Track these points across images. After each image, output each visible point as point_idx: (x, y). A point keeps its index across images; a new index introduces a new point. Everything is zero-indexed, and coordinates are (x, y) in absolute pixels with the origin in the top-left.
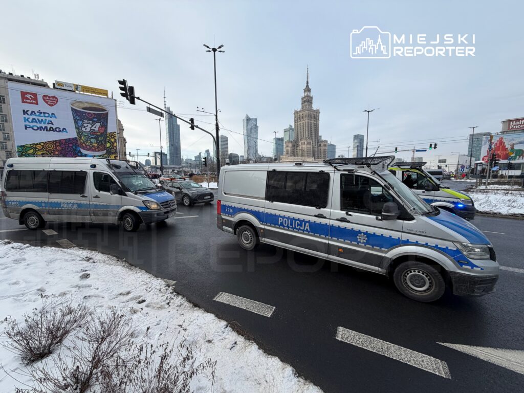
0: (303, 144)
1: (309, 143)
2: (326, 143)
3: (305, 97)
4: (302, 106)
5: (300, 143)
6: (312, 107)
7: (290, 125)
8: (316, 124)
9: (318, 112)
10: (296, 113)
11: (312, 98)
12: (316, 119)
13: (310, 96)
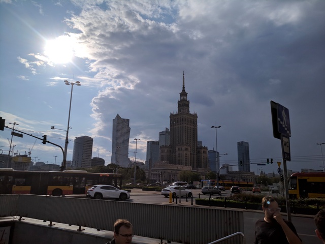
0: (180, 149)
1: (186, 149)
2: (205, 150)
3: (181, 101)
4: (178, 110)
5: (177, 149)
6: (189, 111)
7: (166, 128)
8: (194, 128)
9: (195, 116)
10: (172, 116)
11: (189, 102)
12: (194, 123)
13: (186, 100)
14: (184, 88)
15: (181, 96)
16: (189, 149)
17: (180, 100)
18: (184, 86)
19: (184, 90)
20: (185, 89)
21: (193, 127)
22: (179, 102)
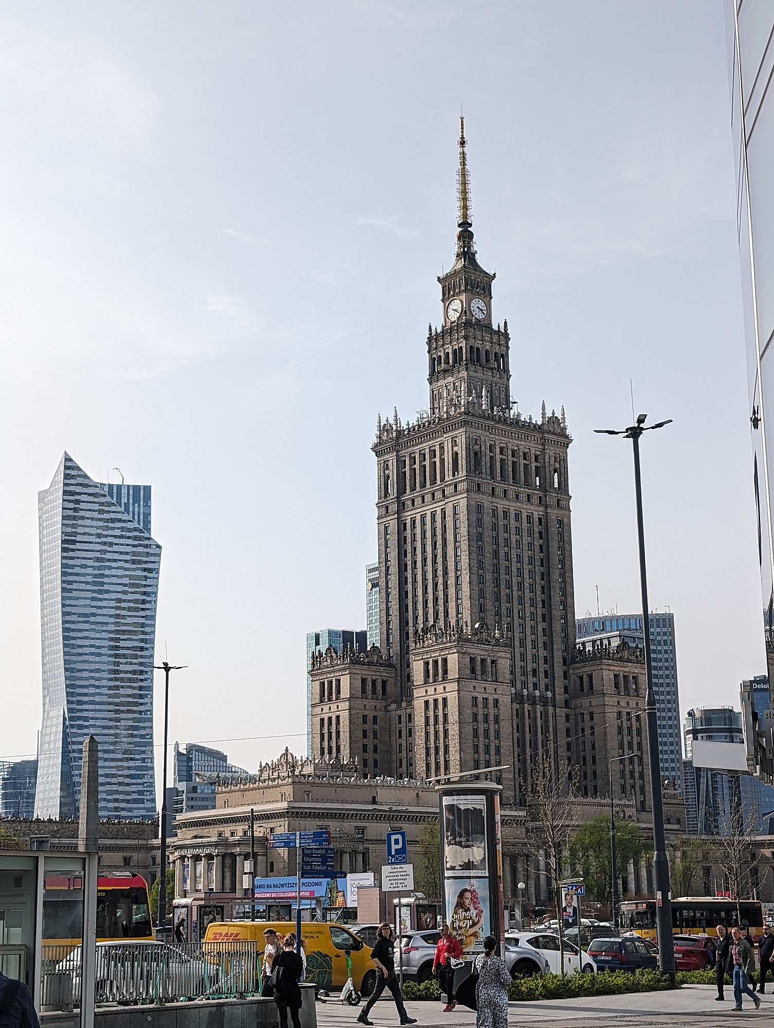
4: (433, 396)
9: (550, 432)
10: (390, 441)
11: (503, 336)
13: (485, 326)
14: (466, 236)
15: (447, 297)
16: (504, 664)
17: (438, 327)
18: (465, 225)
19: (467, 254)
20: (478, 246)
21: (537, 512)
22: (434, 340)
